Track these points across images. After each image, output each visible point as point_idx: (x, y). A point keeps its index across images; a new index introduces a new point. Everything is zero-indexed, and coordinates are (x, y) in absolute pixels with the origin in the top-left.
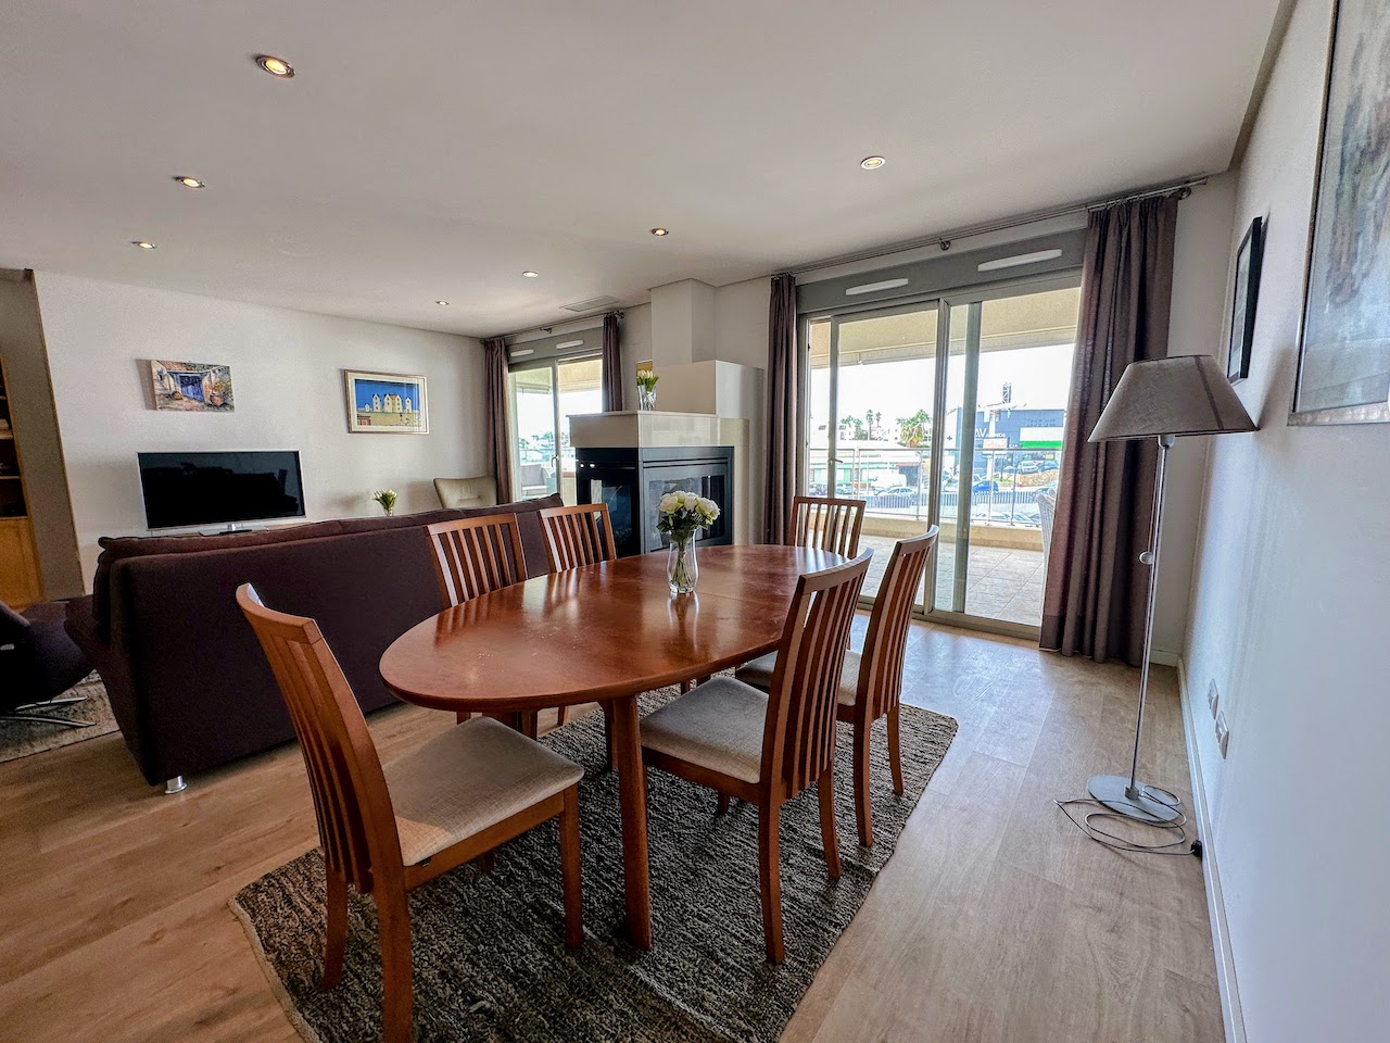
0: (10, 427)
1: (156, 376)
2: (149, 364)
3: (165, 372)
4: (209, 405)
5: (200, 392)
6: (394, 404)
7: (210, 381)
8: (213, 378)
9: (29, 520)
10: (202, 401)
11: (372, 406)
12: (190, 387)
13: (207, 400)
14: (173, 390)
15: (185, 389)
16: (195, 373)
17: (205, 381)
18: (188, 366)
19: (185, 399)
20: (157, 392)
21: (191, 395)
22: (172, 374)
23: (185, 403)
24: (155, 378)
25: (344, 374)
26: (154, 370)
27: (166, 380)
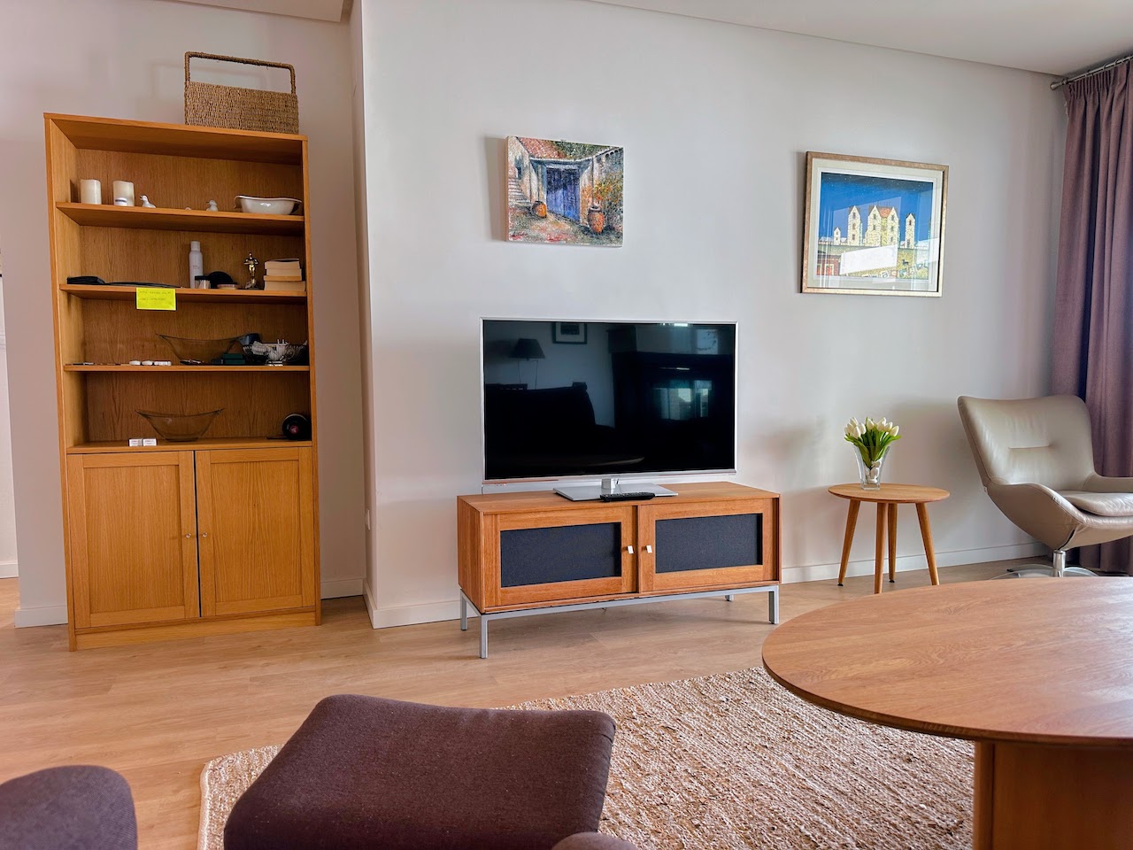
0: (304, 278)
1: (512, 172)
2: (503, 146)
3: (526, 162)
4: (586, 231)
5: (572, 204)
6: (884, 228)
7: (592, 179)
8: (596, 172)
9: (314, 449)
10: (575, 221)
11: (844, 234)
12: (560, 192)
13: (583, 221)
14: (535, 198)
15: (552, 196)
16: (568, 163)
17: (584, 180)
18: (561, 147)
19: (551, 217)
20: (512, 202)
21: (561, 210)
22: (537, 164)
23: (549, 225)
24: (511, 173)
25: (805, 163)
26: (511, 158)
27: (526, 178)
